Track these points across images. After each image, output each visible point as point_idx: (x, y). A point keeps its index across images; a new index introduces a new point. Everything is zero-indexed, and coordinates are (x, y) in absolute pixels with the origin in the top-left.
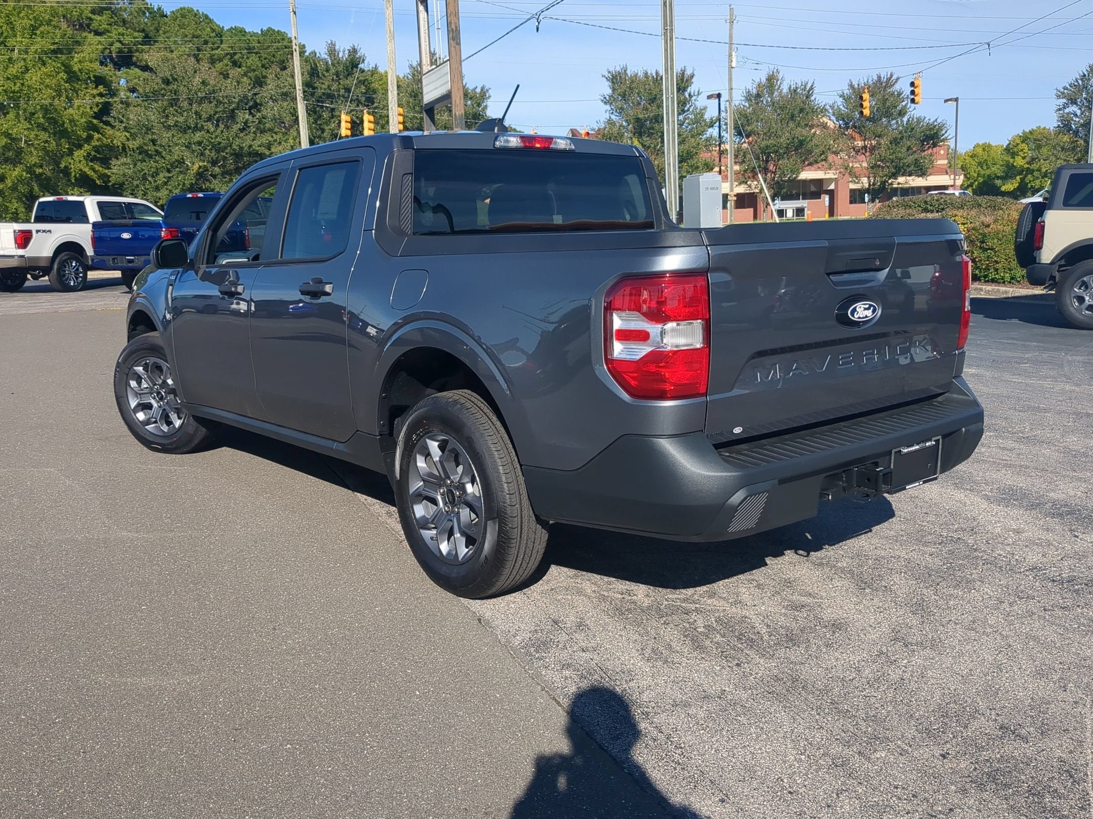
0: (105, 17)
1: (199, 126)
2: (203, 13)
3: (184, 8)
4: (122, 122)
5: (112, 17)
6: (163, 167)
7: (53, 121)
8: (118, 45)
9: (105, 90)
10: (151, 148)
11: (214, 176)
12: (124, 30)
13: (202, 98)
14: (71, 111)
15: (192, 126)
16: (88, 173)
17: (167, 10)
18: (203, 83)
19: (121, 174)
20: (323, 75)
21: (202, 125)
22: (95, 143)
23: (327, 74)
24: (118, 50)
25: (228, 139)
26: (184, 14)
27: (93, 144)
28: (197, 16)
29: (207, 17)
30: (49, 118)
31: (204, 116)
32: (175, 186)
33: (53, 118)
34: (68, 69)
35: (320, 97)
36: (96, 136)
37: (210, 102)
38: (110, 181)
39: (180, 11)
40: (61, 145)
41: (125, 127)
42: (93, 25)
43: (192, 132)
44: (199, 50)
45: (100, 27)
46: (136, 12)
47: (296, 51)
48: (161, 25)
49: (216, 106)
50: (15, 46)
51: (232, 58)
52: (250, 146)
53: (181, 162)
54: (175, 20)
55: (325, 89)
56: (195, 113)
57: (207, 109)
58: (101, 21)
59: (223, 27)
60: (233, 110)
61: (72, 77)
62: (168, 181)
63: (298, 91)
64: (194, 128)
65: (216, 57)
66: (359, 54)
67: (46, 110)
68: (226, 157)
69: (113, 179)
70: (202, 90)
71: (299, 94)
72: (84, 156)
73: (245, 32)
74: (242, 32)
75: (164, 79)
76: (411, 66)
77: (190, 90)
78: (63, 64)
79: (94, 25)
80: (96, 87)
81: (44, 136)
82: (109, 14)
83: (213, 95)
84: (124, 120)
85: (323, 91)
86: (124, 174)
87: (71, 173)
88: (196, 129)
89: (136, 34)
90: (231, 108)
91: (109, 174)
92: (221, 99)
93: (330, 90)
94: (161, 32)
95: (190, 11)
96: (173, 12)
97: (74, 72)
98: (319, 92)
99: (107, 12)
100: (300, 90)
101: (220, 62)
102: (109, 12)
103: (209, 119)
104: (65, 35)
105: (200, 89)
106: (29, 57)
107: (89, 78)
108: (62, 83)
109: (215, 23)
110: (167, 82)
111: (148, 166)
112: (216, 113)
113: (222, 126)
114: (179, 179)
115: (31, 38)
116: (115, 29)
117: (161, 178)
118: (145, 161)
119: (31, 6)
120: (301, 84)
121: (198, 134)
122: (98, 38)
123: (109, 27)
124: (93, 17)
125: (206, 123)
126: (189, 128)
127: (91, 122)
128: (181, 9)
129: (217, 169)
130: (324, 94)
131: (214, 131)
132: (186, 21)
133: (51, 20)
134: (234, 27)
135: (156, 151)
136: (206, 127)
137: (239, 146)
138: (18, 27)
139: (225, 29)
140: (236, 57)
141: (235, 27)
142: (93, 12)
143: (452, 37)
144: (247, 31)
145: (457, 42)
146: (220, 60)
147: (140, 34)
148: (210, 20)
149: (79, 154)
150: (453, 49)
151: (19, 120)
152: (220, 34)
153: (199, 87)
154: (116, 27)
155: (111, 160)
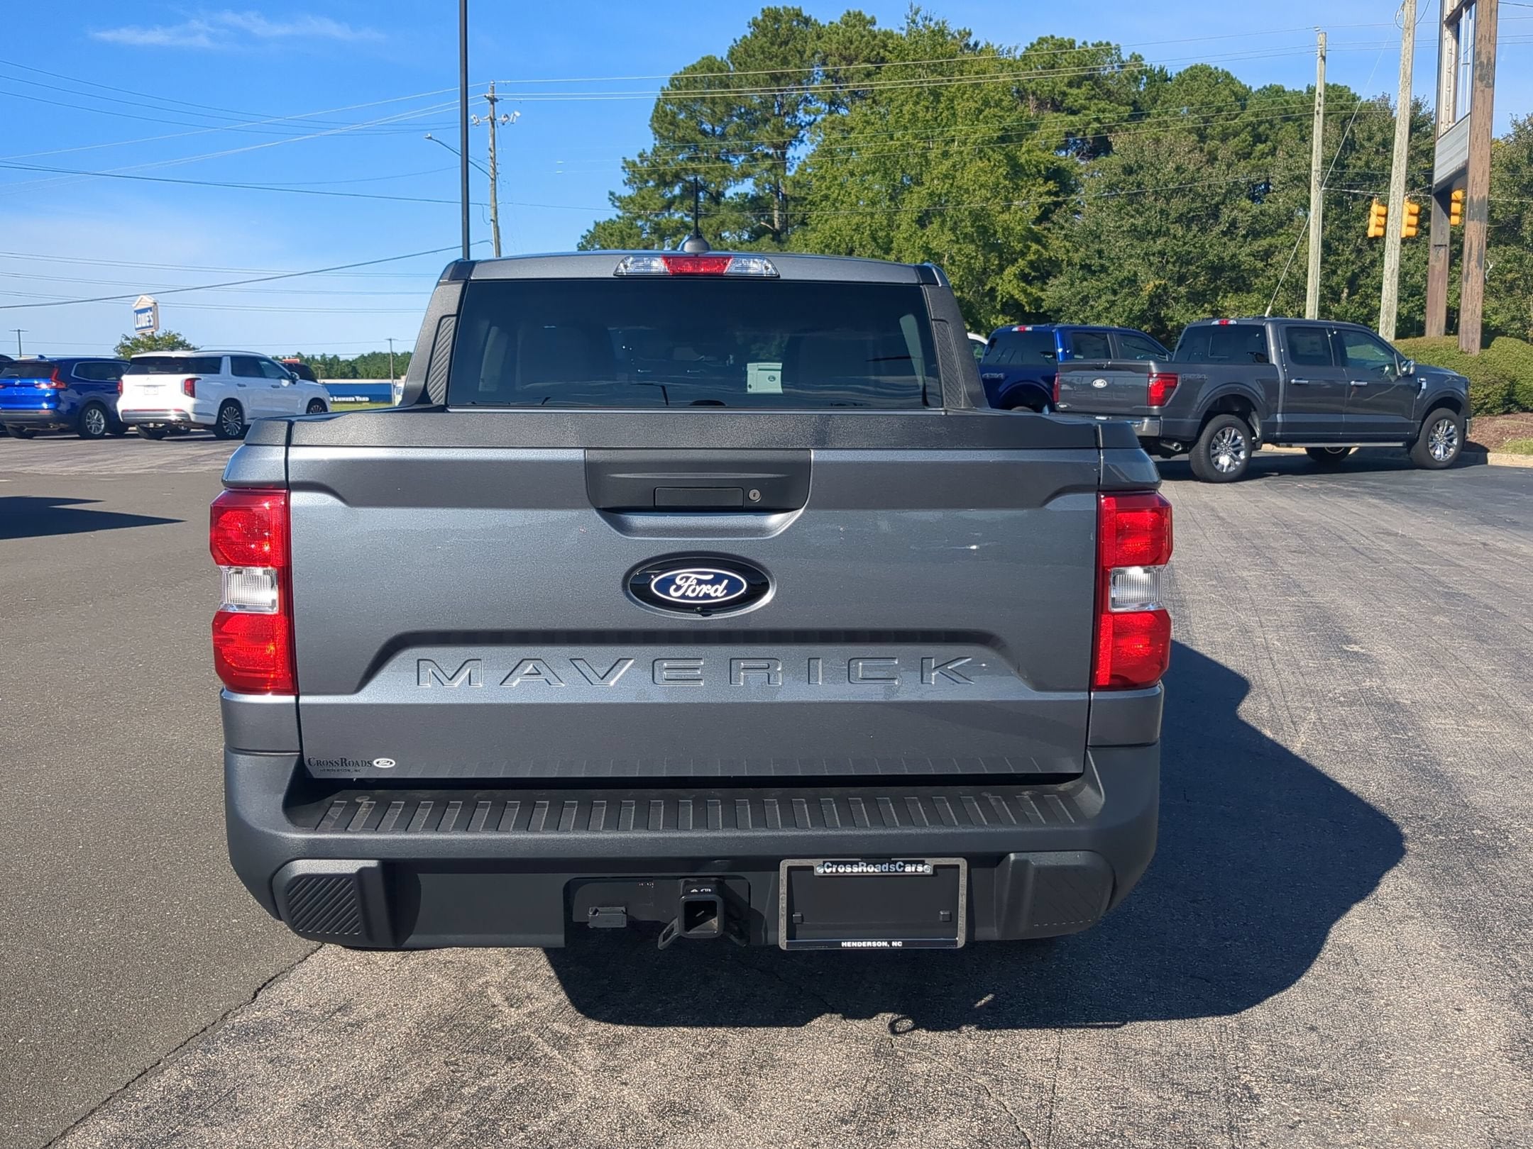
0: (1084, 88)
1: (1164, 229)
2: (1223, 70)
3: (1196, 67)
4: (1062, 228)
5: (1093, 89)
6: (1107, 287)
7: (983, 231)
8: (1096, 125)
9: (1056, 187)
10: (1096, 262)
11: (1176, 300)
12: (1106, 104)
13: (1174, 191)
14: (1006, 216)
15: (1154, 230)
16: (1017, 296)
17: (1172, 71)
18: (1177, 169)
19: (1057, 297)
20: (1362, 146)
21: (1167, 228)
22: (1032, 257)
23: (1366, 144)
24: (1094, 132)
25: (1203, 246)
26: (1196, 74)
27: (1029, 258)
28: (1213, 76)
29: (1227, 75)
30: (978, 226)
31: (1173, 215)
32: (1119, 312)
33: (983, 226)
34: (1012, 160)
35: (1353, 180)
36: (1034, 247)
37: (1184, 196)
38: (1042, 307)
39: (1190, 72)
40: (989, 261)
41: (1066, 235)
42: (1067, 101)
43: (1152, 239)
44: (1206, 120)
45: (1076, 104)
46: (1126, 78)
47: (1318, 114)
48: (1160, 93)
49: (1193, 200)
50: (954, 136)
51: (1254, 129)
52: (1234, 256)
53: (1132, 281)
54: (1181, 85)
55: (1360, 168)
56: (1160, 212)
57: (1178, 205)
58: (1077, 96)
59: (1250, 88)
60: (1217, 205)
61: (1016, 170)
62: (1110, 307)
63: (1313, 173)
64: (1156, 232)
65: (1230, 130)
66: (1424, 110)
67: (976, 216)
68: (1197, 273)
69: (1045, 305)
70: (1175, 180)
71: (1315, 178)
72: (1015, 275)
73: (1284, 91)
74: (1279, 91)
75: (1125, 168)
76: (1515, 123)
77: (1158, 181)
78: (1006, 155)
79: (1069, 101)
80: (1045, 182)
81: (970, 249)
82: (1089, 85)
83: (1190, 185)
84: (1066, 225)
85: (1357, 170)
86: (1060, 297)
87: (997, 297)
88: (1158, 234)
89: (1122, 109)
90: (1213, 202)
91: (1044, 297)
92: (1200, 190)
93: (1369, 168)
94: (1159, 102)
95: (1204, 69)
96: (1180, 74)
97: (1021, 166)
98: (1351, 172)
99: (1087, 83)
100: (1316, 171)
101: (1235, 137)
102: (1091, 83)
103: (1178, 220)
104: (1022, 117)
105: (1173, 178)
106: (966, 149)
107: (1039, 172)
108: (1002, 180)
109: (1240, 83)
110: (1129, 171)
111: (1090, 285)
112: (1190, 210)
113: (1195, 228)
114: (1126, 303)
115: (973, 124)
116: (1095, 104)
117: (1102, 304)
118: (1086, 280)
119: (980, 83)
120: (1320, 162)
121: (1160, 241)
122: (1072, 118)
123: (1087, 101)
124: (1068, 90)
125: (1173, 226)
126: (1149, 232)
127: (1030, 229)
128: (1192, 68)
129: (1183, 290)
130: (1357, 174)
131: (1183, 236)
132: (1196, 85)
133: (1001, 100)
134: (1268, 86)
135: (1102, 266)
136: (1172, 231)
137: (1218, 256)
138: (960, 114)
139: (1253, 90)
140: (1261, 129)
141: (1271, 86)
142: (1070, 84)
143: (1480, 75)
144: (1286, 90)
145: (1488, 83)
146: (1236, 135)
147: (1128, 108)
148: (1232, 79)
149: (1010, 271)
150: (1478, 94)
151: (942, 231)
152: (1242, 98)
153: (1171, 176)
154: (1096, 101)
155: (1048, 279)
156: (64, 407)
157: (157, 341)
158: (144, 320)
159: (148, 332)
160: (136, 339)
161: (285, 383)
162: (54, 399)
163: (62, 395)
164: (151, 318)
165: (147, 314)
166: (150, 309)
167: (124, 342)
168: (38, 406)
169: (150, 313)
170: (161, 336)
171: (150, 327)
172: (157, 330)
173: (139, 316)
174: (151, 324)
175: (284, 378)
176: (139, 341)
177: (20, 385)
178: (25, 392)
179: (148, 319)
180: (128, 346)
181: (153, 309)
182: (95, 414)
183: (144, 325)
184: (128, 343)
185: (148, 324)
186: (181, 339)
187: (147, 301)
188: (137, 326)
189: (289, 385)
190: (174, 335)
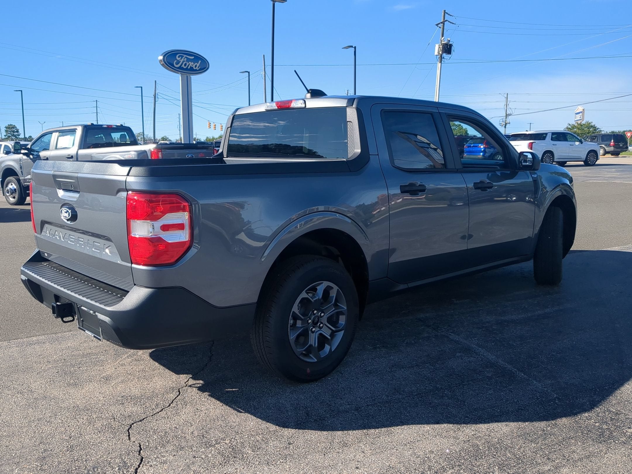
156: (487, 155)
157: (582, 125)
158: (578, 117)
159: (579, 122)
160: (573, 125)
161: (577, 143)
162: (484, 152)
163: (487, 150)
164: (581, 117)
165: (580, 114)
166: (581, 112)
167: (568, 126)
168: (479, 154)
169: (581, 114)
170: (584, 123)
171: (581, 120)
172: (583, 121)
173: (577, 115)
174: (581, 118)
175: (577, 141)
176: (574, 126)
177: (473, 146)
178: (474, 149)
179: (580, 117)
180: (570, 128)
181: (583, 112)
182: (499, 156)
183: (578, 119)
184: (570, 127)
185: (579, 119)
186: (593, 124)
187: (580, 109)
188: (575, 120)
189: (579, 144)
190: (590, 123)
